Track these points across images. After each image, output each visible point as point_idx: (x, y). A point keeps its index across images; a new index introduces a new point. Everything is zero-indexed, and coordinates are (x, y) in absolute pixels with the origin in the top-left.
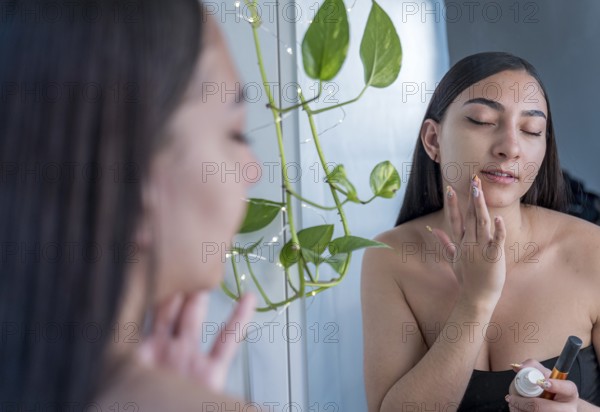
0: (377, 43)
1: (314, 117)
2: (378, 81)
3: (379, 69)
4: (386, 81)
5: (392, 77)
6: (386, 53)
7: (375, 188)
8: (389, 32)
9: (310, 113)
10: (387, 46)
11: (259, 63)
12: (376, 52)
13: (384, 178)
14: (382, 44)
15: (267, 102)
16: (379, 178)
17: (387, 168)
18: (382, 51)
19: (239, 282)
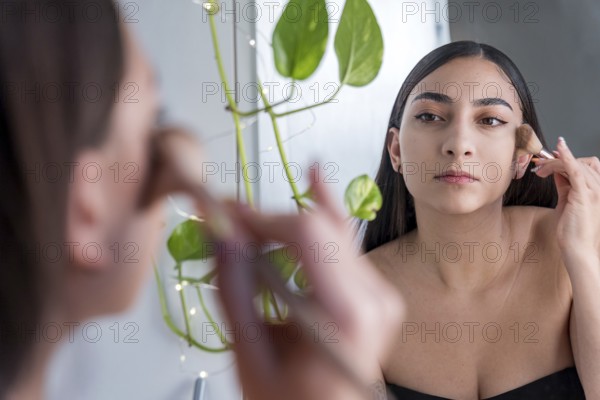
0: (355, 35)
1: (279, 121)
2: (355, 79)
3: (356, 65)
4: (365, 80)
5: (371, 74)
6: (365, 46)
7: (351, 207)
8: (369, 21)
9: (274, 117)
10: (366, 37)
11: (217, 57)
12: (354, 44)
13: (361, 194)
14: (360, 36)
15: (226, 104)
16: (355, 195)
17: (365, 183)
18: (360, 43)
19: (188, 316)
